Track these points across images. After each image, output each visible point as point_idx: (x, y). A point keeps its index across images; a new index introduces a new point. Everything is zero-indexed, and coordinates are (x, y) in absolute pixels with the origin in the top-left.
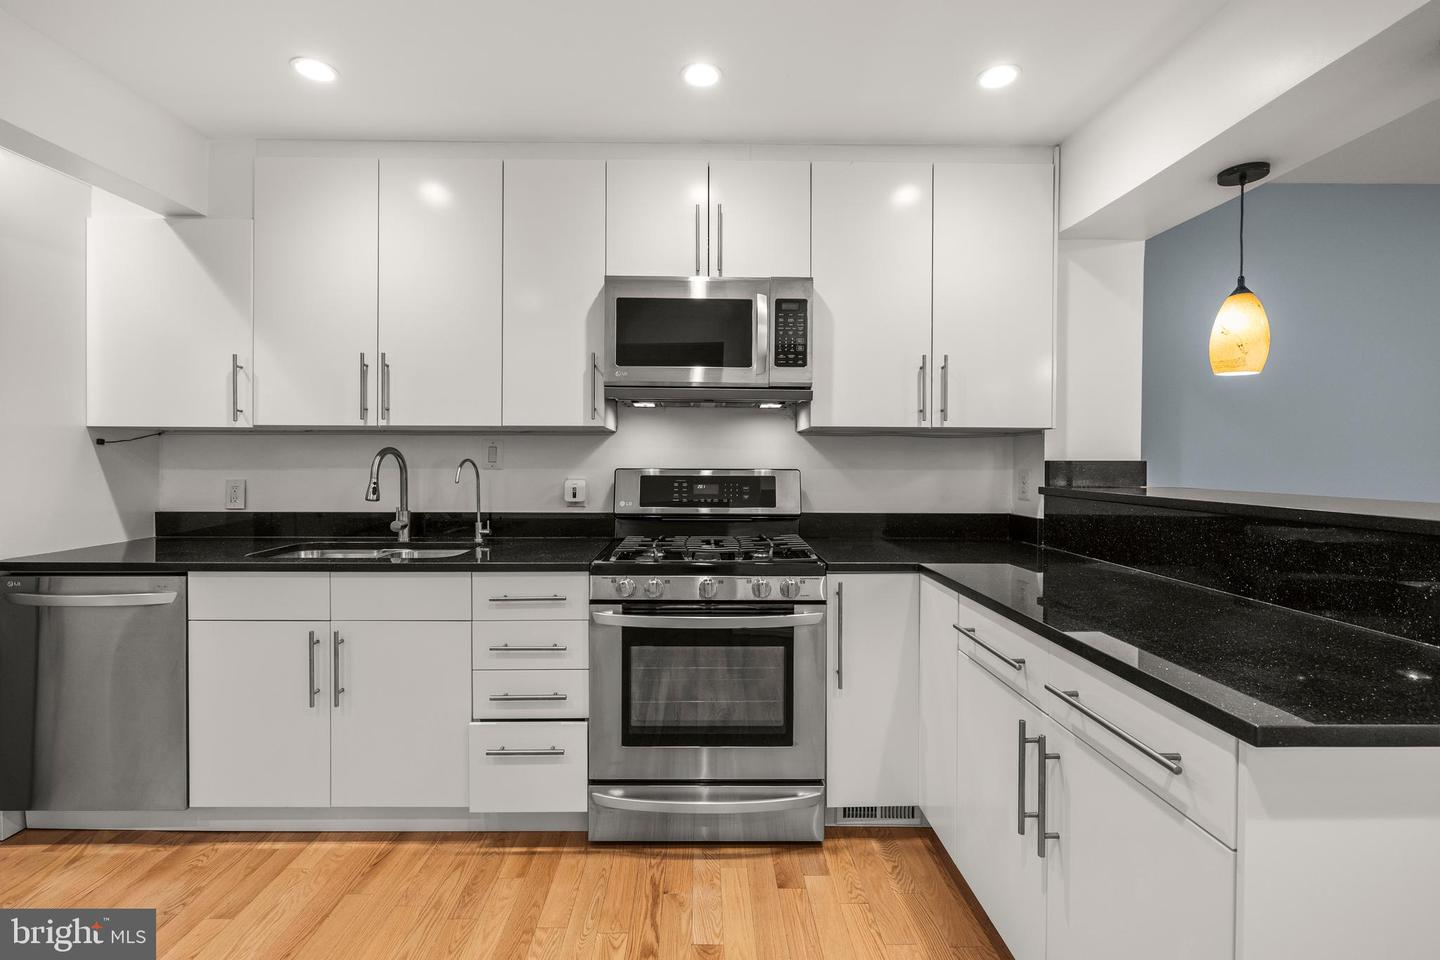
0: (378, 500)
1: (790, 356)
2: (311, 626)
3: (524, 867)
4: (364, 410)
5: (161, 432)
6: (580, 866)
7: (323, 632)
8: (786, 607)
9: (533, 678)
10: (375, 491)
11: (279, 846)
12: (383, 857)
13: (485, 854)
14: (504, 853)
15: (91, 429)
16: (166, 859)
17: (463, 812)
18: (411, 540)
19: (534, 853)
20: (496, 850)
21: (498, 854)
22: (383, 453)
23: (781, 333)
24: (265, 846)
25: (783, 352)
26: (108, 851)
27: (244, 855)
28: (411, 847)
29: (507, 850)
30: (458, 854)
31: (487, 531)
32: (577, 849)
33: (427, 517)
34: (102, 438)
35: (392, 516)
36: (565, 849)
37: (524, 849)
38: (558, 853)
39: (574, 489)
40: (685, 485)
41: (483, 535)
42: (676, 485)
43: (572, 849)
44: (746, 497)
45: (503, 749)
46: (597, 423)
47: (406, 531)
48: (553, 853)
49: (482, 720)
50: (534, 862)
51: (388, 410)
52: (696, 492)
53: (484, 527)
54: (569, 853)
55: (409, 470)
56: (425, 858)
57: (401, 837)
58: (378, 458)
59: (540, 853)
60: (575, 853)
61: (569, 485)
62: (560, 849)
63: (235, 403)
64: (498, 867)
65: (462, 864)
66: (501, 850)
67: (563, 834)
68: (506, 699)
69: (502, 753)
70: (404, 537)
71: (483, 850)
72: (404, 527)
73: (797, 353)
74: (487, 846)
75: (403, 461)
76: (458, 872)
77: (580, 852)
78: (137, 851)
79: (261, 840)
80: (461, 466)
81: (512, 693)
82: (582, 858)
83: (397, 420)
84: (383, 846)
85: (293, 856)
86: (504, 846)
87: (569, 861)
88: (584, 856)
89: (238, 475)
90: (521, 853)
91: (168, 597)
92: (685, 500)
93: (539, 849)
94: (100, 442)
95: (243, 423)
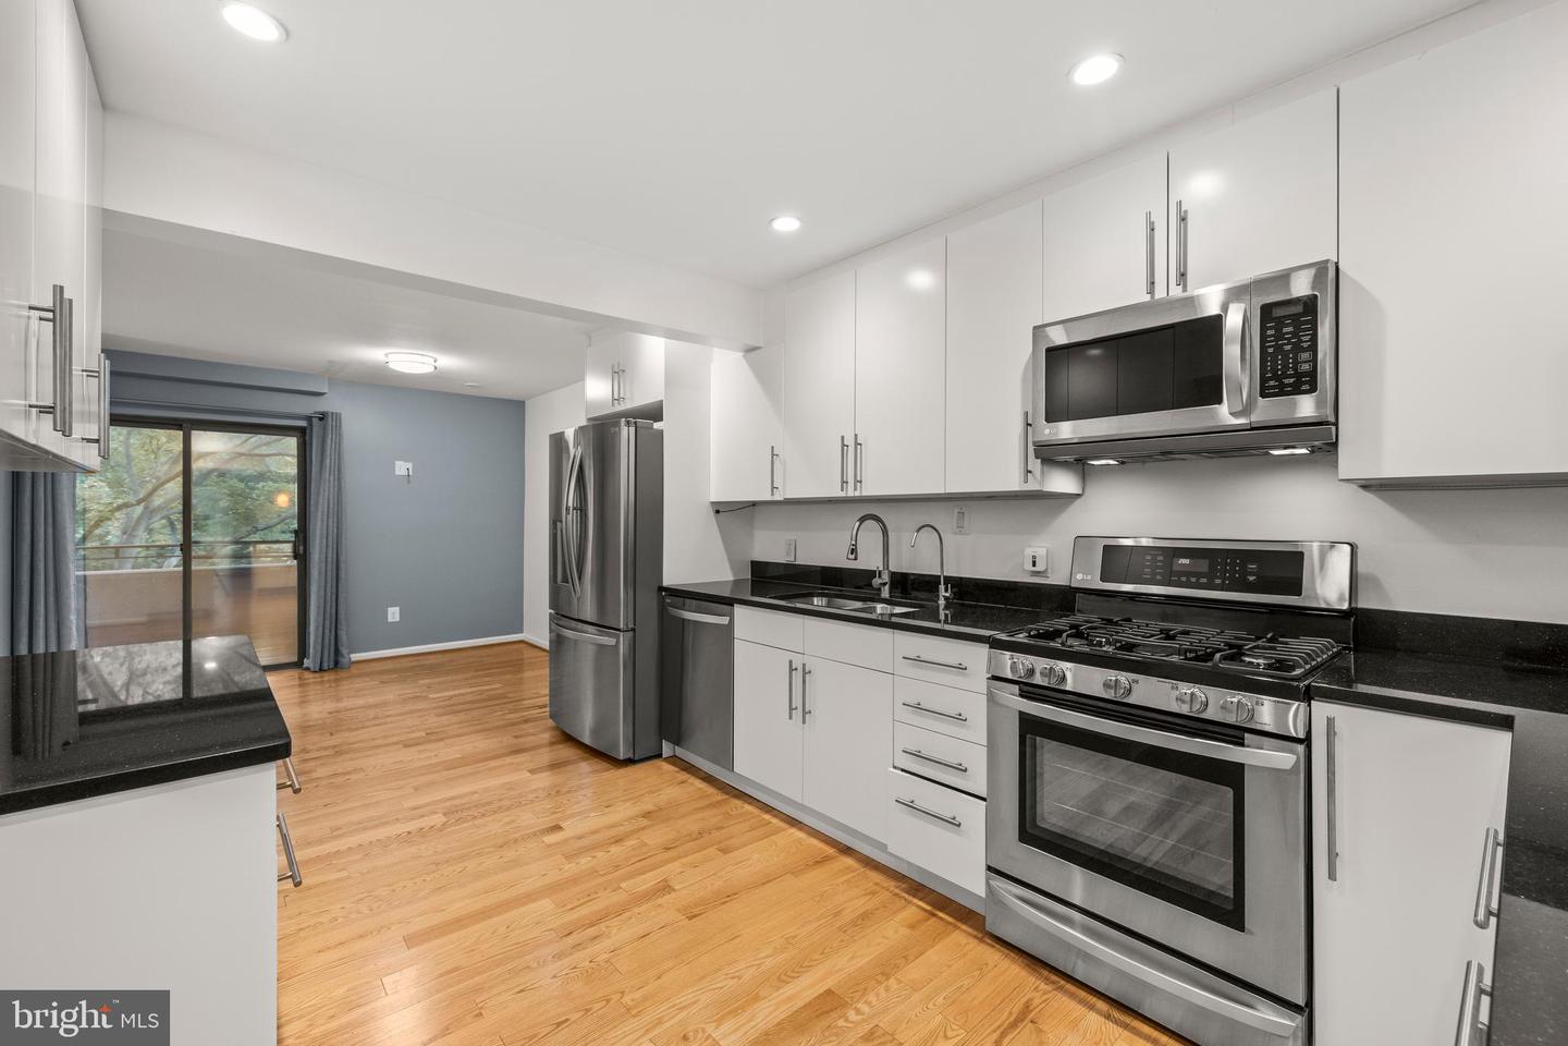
0: (856, 559)
1: (1286, 381)
2: (791, 656)
3: (919, 922)
4: (844, 482)
5: (754, 504)
6: (967, 948)
7: (797, 664)
8: (1235, 734)
9: (942, 742)
10: (853, 551)
11: (775, 821)
12: (826, 859)
13: (896, 895)
14: (910, 902)
15: (712, 503)
16: (718, 802)
17: (883, 847)
18: (891, 596)
19: (934, 915)
20: (907, 896)
21: (906, 900)
22: (862, 520)
23: (1271, 350)
24: (767, 817)
25: (1275, 377)
26: (699, 784)
27: (753, 818)
28: (849, 861)
29: (915, 901)
30: (876, 884)
31: (947, 595)
32: (975, 933)
33: (912, 577)
34: (719, 509)
35: (872, 574)
36: (964, 927)
37: (929, 908)
38: (956, 926)
39: (1034, 557)
40: (1160, 558)
41: (946, 598)
42: (1149, 558)
43: (970, 930)
44: (1251, 578)
45: (912, 802)
46: (1032, 486)
47: (887, 587)
48: (950, 923)
49: (903, 770)
50: (929, 923)
51: (861, 482)
52: (1175, 568)
53: (946, 590)
54: (965, 931)
55: (890, 534)
56: (853, 874)
57: (847, 850)
58: (858, 524)
59: (941, 918)
60: (970, 934)
61: (1029, 552)
62: (959, 924)
63: (772, 482)
64: (899, 910)
65: (874, 893)
66: (910, 898)
67: (971, 912)
68: (917, 755)
69: (910, 806)
70: (885, 593)
71: (897, 891)
72: (885, 584)
73: (1298, 375)
74: (903, 890)
75: (884, 525)
76: (867, 898)
77: (975, 937)
78: (710, 790)
79: (767, 812)
80: (918, 531)
81: (924, 753)
82: (974, 943)
83: (869, 490)
84: (831, 851)
85: (778, 831)
86: (914, 896)
87: (961, 938)
88: (976, 942)
89: (791, 536)
90: (926, 910)
91: (724, 620)
92: (1159, 577)
93: (941, 914)
94: (718, 512)
95: (778, 497)
